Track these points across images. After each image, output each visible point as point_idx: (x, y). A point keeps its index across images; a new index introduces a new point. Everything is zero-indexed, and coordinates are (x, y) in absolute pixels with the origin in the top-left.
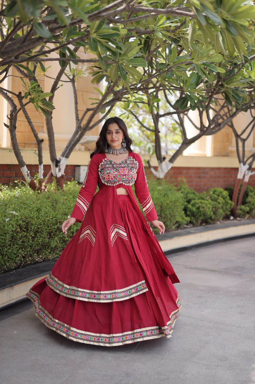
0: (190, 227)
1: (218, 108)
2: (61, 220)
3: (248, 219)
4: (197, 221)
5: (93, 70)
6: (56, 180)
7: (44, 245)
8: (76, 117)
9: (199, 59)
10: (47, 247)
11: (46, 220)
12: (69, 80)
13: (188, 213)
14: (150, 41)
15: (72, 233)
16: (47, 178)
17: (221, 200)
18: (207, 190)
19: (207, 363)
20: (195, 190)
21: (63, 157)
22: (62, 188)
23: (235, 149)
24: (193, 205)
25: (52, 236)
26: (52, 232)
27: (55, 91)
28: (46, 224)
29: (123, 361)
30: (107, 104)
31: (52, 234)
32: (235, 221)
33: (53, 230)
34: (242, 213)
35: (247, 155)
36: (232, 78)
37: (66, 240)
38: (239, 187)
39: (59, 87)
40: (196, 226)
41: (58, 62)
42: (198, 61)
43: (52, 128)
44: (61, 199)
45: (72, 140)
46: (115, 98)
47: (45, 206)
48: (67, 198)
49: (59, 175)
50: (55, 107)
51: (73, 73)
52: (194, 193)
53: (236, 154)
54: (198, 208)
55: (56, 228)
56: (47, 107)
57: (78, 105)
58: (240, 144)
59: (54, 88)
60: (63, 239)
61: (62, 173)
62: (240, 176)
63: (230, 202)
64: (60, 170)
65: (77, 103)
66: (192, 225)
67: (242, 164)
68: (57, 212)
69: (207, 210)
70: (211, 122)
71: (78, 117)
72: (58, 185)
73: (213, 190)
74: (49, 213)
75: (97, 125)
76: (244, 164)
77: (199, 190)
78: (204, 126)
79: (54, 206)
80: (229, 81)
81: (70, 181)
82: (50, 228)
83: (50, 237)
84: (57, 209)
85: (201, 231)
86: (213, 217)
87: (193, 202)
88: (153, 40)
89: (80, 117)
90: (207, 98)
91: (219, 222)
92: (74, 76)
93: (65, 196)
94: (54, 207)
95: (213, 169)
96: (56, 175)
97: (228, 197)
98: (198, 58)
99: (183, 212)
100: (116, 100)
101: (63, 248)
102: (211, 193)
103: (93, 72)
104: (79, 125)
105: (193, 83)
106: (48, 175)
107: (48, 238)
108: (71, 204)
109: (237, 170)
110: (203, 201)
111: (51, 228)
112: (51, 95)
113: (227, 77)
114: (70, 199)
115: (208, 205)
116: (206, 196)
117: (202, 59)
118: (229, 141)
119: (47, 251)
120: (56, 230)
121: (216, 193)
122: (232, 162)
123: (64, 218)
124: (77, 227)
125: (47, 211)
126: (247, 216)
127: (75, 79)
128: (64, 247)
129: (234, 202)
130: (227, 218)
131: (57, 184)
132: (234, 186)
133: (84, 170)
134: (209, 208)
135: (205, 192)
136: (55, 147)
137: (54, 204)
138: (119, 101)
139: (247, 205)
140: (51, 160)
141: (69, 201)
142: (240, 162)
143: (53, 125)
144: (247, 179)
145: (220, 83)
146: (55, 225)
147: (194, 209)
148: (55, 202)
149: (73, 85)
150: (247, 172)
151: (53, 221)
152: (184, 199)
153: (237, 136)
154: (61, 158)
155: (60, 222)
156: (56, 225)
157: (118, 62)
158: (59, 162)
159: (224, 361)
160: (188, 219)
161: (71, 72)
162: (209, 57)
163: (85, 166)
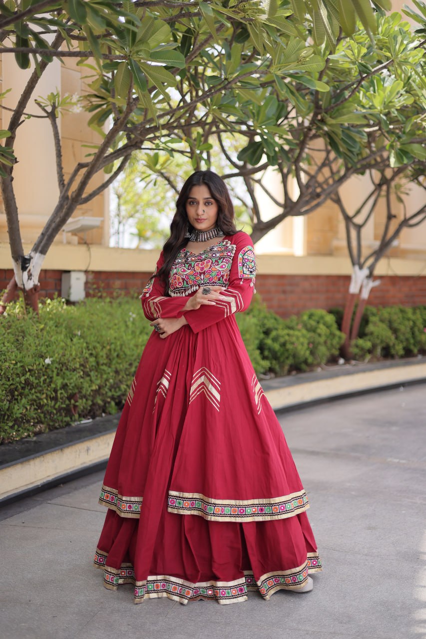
0: (271, 379)
1: (313, 170)
2: (32, 366)
3: (370, 361)
4: (282, 367)
5: (91, 102)
6: (24, 294)
8: (58, 180)
9: (282, 66)
10: (6, 417)
11: (3, 368)
12: (45, 115)
13: (266, 353)
14: (193, 38)
15: (54, 391)
16: (6, 291)
17: (322, 329)
18: (299, 314)
19: (313, 630)
20: (277, 313)
21: (36, 252)
22: (35, 309)
23: (344, 243)
24: (275, 340)
25: (16, 397)
26: (16, 389)
27: (16, 129)
29: (150, 631)
30: (116, 154)
31: (16, 393)
32: (348, 367)
33: (17, 387)
34: (360, 353)
35: (365, 252)
36: (340, 107)
37: (43, 405)
38: (353, 309)
39: (23, 121)
40: (281, 376)
41: (13, 55)
42: (279, 70)
43: (14, 199)
44: (32, 329)
45: (52, 221)
46: (130, 144)
48: (44, 327)
49: (29, 285)
50: (18, 160)
51: (52, 101)
52: (275, 319)
53: (346, 251)
54: (284, 345)
55: (23, 382)
56: (2, 157)
57: (63, 158)
58: (353, 233)
59: (15, 123)
60: (38, 402)
61: (34, 281)
62: (353, 289)
63: (338, 333)
64: (30, 276)
65: (61, 156)
66: (273, 375)
67: (357, 267)
68: (24, 353)
69: (300, 347)
70: (304, 190)
71: (64, 180)
72: (27, 304)
73: (307, 312)
74: (10, 353)
75: (98, 194)
76: (361, 267)
77: (284, 315)
78: (290, 200)
79: (19, 342)
80: (335, 113)
81: (52, 299)
82: (11, 382)
83: (12, 399)
84: (24, 346)
85: (290, 385)
86: (310, 360)
87: (274, 334)
88: (198, 35)
89: (67, 179)
90: (297, 144)
91: (319, 370)
92: (54, 107)
93: (40, 323)
94: (20, 344)
95: (306, 277)
96: (24, 285)
97: (335, 326)
98: (279, 64)
99: (258, 352)
100: (132, 147)
101: (37, 419)
102: (305, 318)
104: (65, 193)
105: (271, 115)
106: (9, 287)
107: (8, 400)
108: (52, 337)
109: (347, 279)
110: (291, 332)
111: (14, 383)
112: (9, 134)
113: (332, 105)
114: (50, 327)
115: (302, 340)
116: (297, 324)
117: (288, 66)
118: (333, 230)
119: (7, 425)
120: (23, 385)
121: (313, 318)
122: (340, 265)
123: (37, 363)
124: (64, 379)
125: (6, 350)
126: (368, 357)
127: (56, 112)
128: (40, 416)
129: (345, 333)
130: (333, 361)
131: (27, 302)
132: (344, 306)
133: (78, 279)
134: (302, 344)
135: (294, 317)
136: (19, 234)
137: (20, 338)
138: (136, 149)
139: (368, 338)
140: (13, 257)
141: (47, 333)
142: (354, 264)
143: (15, 192)
144: (365, 295)
145: (319, 117)
146: (21, 375)
147: (276, 346)
148: (20, 334)
149: (52, 123)
150: (365, 281)
151: (16, 369)
152: (258, 328)
153: (348, 219)
154: (33, 254)
155: (30, 370)
156: (23, 375)
157: (129, 56)
158: (27, 262)
159: (345, 623)
160: (266, 364)
161: (49, 99)
162: (300, 63)
163: (80, 271)
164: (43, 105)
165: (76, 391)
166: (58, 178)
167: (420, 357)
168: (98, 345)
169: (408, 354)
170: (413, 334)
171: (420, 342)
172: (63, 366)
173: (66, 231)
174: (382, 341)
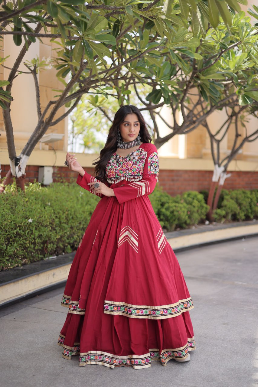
1: (191, 107)
2: (21, 223)
3: (224, 223)
4: (171, 226)
5: (58, 63)
6: (16, 180)
7: (2, 253)
9: (174, 44)
10: (5, 254)
11: (3, 224)
12: (30, 72)
13: (162, 217)
14: (120, 26)
15: (34, 239)
16: (5, 178)
17: (196, 203)
18: (182, 194)
20: (168, 193)
21: (24, 155)
22: (23, 189)
23: (209, 151)
24: (167, 209)
25: (11, 242)
26: (11, 237)
27: (13, 80)
28: (3, 228)
29: (92, 385)
30: (72, 96)
31: (11, 240)
32: (211, 226)
34: (219, 218)
35: (222, 157)
36: (209, 69)
37: (27, 247)
38: (214, 191)
39: (17, 75)
40: (170, 231)
41: (11, 36)
42: (172, 46)
43: (11, 122)
44: (21, 201)
45: (33, 136)
46: (81, 90)
47: (3, 209)
48: (28, 200)
49: (19, 175)
50: (13, 99)
51: (34, 63)
52: (167, 196)
53: (211, 156)
54: (172, 212)
55: (15, 233)
56: (4, 97)
57: (40, 98)
58: (215, 145)
59: (12, 77)
60: (24, 245)
61: (22, 172)
62: (215, 179)
63: (205, 205)
64: (20, 169)
65: (39, 97)
66: (166, 230)
67: (217, 166)
68: (16, 215)
69: (182, 214)
70: (186, 118)
71: (41, 112)
72: (18, 186)
73: (187, 193)
74: (7, 216)
75: (62, 120)
76: (219, 166)
77: (173, 194)
78: (177, 125)
80: (205, 73)
81: (33, 183)
82: (8, 233)
83: (8, 243)
84: (16, 212)
85: (176, 236)
86: (188, 221)
87: (166, 205)
88: (123, 24)
89: (43, 111)
90: (182, 91)
91: (194, 227)
92: (35, 67)
93: (26, 197)
94: (14, 210)
95: (186, 172)
96: (16, 174)
97: (203, 201)
98: (172, 42)
100: (83, 92)
101: (23, 256)
102: (186, 196)
103: (58, 65)
104: (41, 120)
105: (166, 74)
106: (7, 175)
107: (6, 244)
108: (33, 206)
109: (211, 173)
110: (177, 205)
111: (10, 234)
112: (9, 83)
113: (204, 68)
114: (32, 200)
115: (183, 209)
116: (181, 200)
117: (178, 43)
118: (203, 143)
119: (5, 259)
120: (15, 235)
121: (191, 196)
122: (207, 165)
123: (24, 222)
124: (40, 232)
125: (5, 214)
126: (223, 220)
127: (36, 70)
128: (25, 254)
129: (209, 205)
130: (202, 222)
132: (209, 189)
133: (48, 171)
134: (184, 212)
135: (179, 196)
136: (14, 144)
137: (14, 206)
138: (85, 93)
139: (223, 208)
140: (10, 157)
141: (30, 203)
142: (215, 164)
143: (11, 118)
144: (222, 182)
145: (195, 75)
147: (168, 213)
148: (14, 204)
149: (34, 77)
150: (222, 174)
151: (11, 225)
152: (157, 202)
153: (212, 136)
154: (22, 156)
155: (19, 226)
156: (15, 229)
157: (83, 37)
158: (18, 160)
159: (210, 381)
161: (32, 62)
162: (185, 42)
163: (50, 166)
164: (29, 66)
165: (47, 239)
166: (38, 110)
167: (254, 220)
168: (61, 211)
169: (248, 219)
170: (251, 206)
171: (254, 212)
172: (39, 224)
173: (41, 142)
174: (232, 211)
